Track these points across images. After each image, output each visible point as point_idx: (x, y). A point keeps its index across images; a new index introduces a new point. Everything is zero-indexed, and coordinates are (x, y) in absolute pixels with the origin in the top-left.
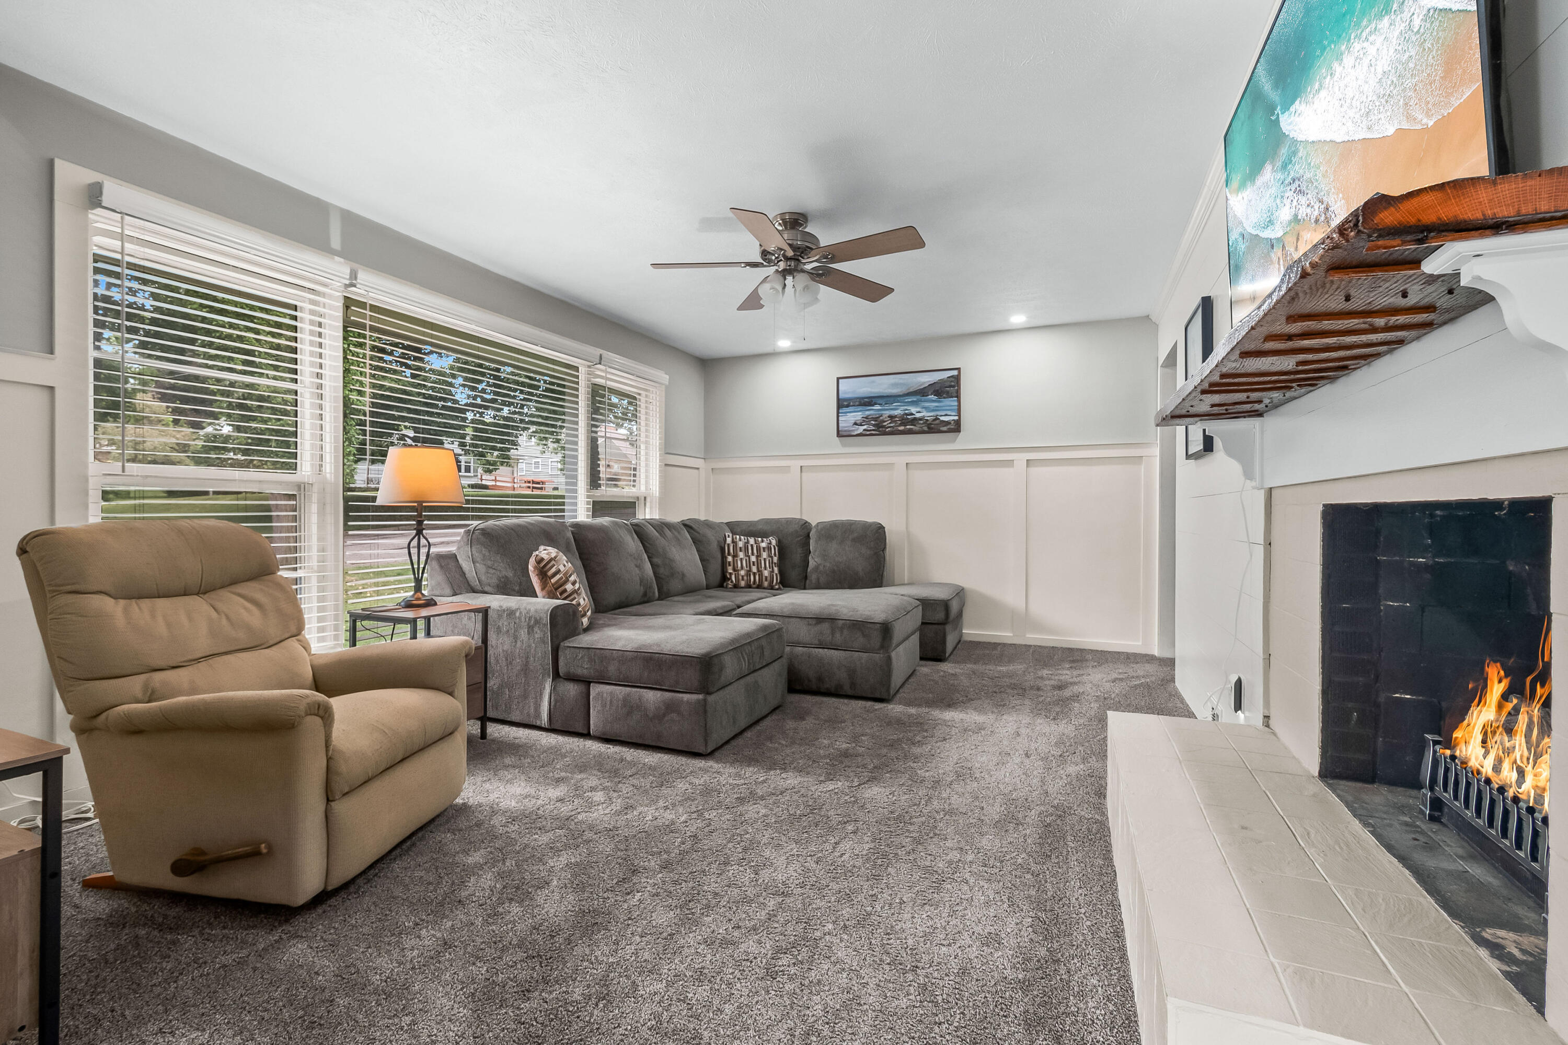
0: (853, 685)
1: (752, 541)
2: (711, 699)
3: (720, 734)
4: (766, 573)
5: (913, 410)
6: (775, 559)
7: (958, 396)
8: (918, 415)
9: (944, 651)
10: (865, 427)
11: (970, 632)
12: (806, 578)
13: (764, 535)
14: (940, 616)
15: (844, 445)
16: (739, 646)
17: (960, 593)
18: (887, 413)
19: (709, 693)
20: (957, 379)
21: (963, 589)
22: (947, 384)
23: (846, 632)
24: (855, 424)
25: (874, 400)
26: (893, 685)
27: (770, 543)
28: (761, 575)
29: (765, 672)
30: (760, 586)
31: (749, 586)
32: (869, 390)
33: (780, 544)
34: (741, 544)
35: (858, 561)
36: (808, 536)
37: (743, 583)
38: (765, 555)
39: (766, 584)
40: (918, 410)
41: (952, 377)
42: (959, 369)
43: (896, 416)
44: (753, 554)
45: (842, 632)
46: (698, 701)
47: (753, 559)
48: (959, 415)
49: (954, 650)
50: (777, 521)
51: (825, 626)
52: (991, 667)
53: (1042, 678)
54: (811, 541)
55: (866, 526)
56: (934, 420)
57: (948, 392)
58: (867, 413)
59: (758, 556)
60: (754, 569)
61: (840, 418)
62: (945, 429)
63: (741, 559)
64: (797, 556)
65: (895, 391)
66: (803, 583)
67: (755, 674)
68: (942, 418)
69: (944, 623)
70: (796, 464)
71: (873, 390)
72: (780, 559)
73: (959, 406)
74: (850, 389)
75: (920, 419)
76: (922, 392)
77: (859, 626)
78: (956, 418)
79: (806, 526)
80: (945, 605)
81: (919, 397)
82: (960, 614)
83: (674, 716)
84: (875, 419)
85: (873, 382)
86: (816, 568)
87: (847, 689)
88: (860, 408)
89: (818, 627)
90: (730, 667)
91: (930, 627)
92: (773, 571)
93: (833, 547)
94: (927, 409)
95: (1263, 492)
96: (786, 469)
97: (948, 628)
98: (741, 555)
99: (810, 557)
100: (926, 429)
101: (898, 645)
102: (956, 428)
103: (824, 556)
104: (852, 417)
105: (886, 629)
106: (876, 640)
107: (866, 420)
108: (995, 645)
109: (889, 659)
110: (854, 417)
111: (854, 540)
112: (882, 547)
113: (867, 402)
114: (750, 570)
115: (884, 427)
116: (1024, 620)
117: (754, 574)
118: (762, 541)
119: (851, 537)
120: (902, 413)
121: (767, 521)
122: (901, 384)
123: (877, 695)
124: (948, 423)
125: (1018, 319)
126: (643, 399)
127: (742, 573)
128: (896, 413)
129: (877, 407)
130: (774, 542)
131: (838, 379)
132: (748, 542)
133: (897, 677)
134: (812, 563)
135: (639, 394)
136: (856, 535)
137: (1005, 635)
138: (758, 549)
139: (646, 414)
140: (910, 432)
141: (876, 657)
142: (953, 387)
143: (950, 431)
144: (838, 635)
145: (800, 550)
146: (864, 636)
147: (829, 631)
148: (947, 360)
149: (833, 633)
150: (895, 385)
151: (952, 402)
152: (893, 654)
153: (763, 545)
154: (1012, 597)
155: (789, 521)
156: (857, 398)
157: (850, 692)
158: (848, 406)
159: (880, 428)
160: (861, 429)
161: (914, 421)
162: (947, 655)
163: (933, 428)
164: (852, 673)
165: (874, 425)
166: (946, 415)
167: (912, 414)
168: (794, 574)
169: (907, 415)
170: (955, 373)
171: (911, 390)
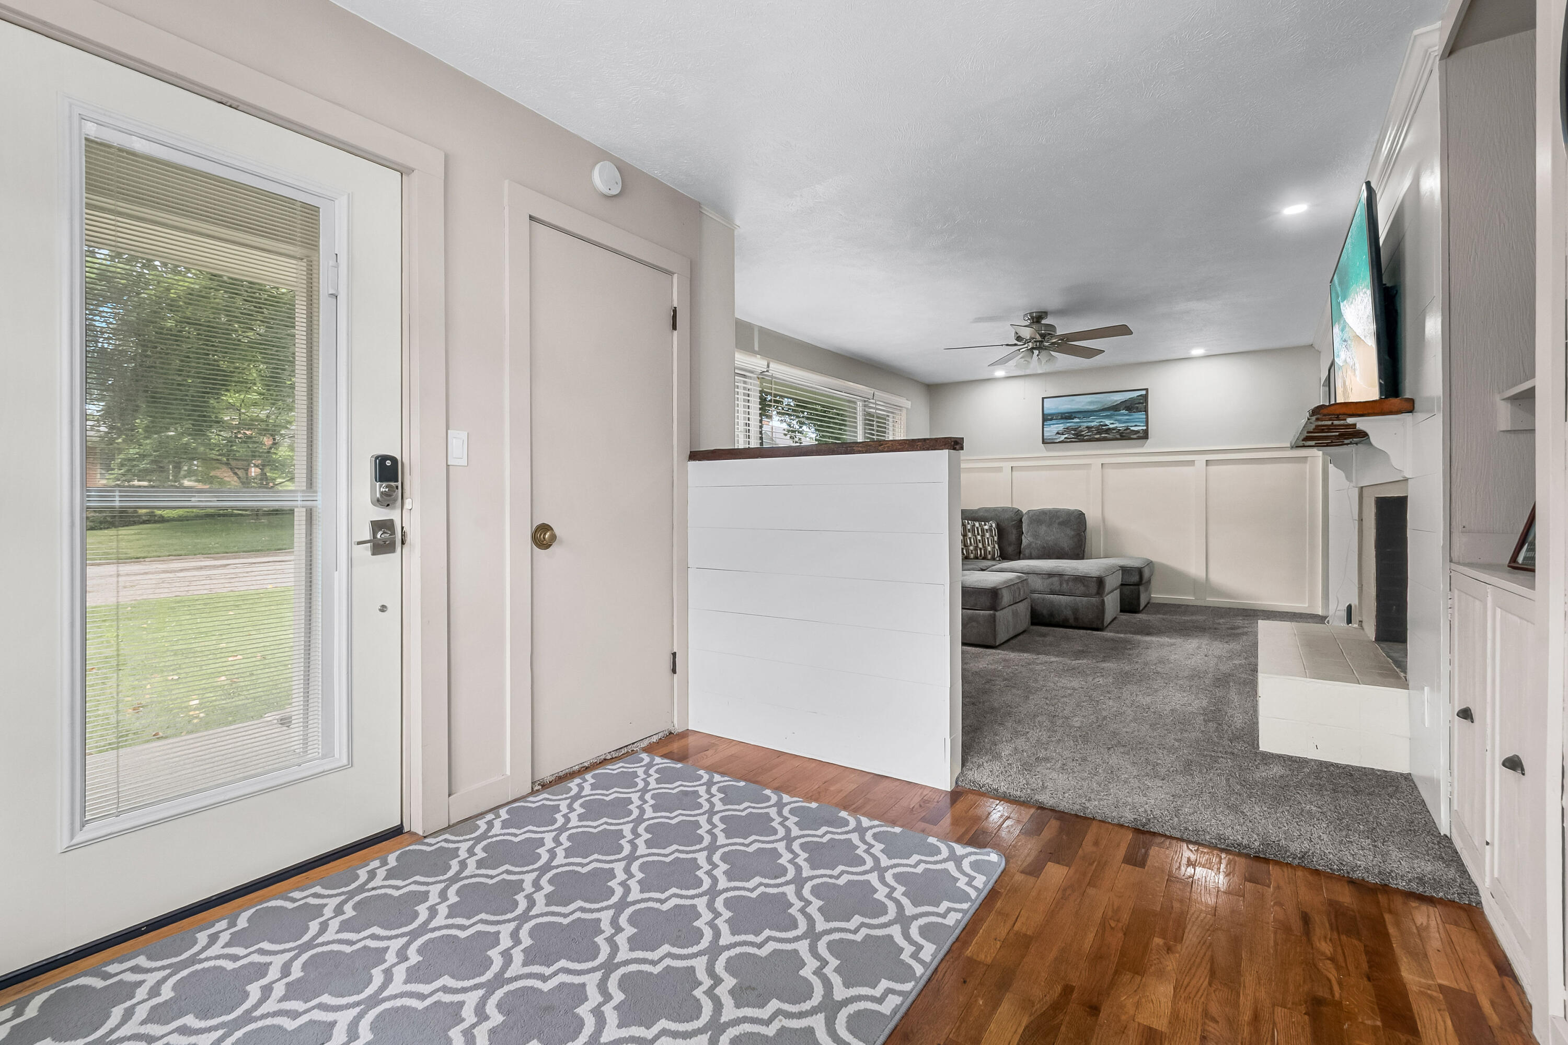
0: (1076, 619)
1: (977, 524)
2: (998, 613)
3: (1002, 636)
4: (989, 549)
5: (1107, 422)
6: (996, 538)
7: (1146, 411)
8: (1111, 426)
9: (1139, 605)
10: (1066, 436)
11: (1158, 595)
12: (1020, 552)
13: (986, 520)
14: (1135, 579)
15: (1047, 450)
16: (1010, 586)
17: (1150, 564)
18: (1086, 424)
19: (996, 610)
20: (1146, 397)
21: (1152, 562)
22: (1137, 401)
23: (1070, 584)
24: (1058, 433)
25: (1074, 415)
26: (1105, 620)
27: (991, 526)
28: (985, 550)
29: (1020, 604)
30: (985, 558)
31: (976, 558)
32: (1069, 406)
33: (998, 526)
34: (969, 527)
35: (1064, 539)
36: (1021, 521)
37: (972, 556)
38: (988, 535)
39: (989, 557)
40: (1112, 422)
41: (1141, 395)
42: (1147, 390)
43: (1092, 427)
44: (978, 534)
45: (1068, 584)
46: (990, 615)
47: (979, 538)
48: (1147, 425)
49: (1146, 606)
50: (995, 510)
51: (1055, 579)
52: (1177, 617)
53: (1219, 624)
54: (1024, 525)
55: (1069, 513)
56: (1125, 430)
57: (1137, 408)
58: (1068, 425)
59: (983, 536)
60: (980, 545)
61: (1045, 429)
62: (1135, 436)
63: (970, 538)
64: (1013, 537)
65: (1091, 407)
66: (1018, 555)
67: (1016, 605)
68: (1132, 428)
69: (1139, 583)
70: (1007, 466)
71: (1073, 407)
72: (999, 538)
73: (1147, 418)
74: (1052, 406)
75: (1113, 429)
76: (1115, 408)
77: (1080, 579)
78: (1145, 428)
79: (1018, 512)
80: (1140, 571)
81: (1112, 412)
82: (1149, 581)
83: (974, 624)
84: (1075, 430)
85: (1073, 400)
86: (1030, 545)
87: (1072, 621)
88: (1062, 421)
89: (1050, 580)
90: (1006, 598)
91: (1128, 587)
92: (994, 547)
93: (1043, 529)
94: (1120, 421)
95: (1357, 489)
96: (999, 469)
97: (1142, 588)
98: (970, 535)
99: (1023, 537)
100: (1118, 436)
101: (1108, 594)
102: (1145, 435)
103: (1036, 536)
104: (1053, 429)
105: (1100, 582)
106: (1093, 590)
107: (1067, 430)
108: (1179, 606)
109: (1103, 601)
110: (1057, 428)
111: (1060, 524)
112: (1084, 529)
113: (1067, 416)
114: (977, 546)
115: (1082, 435)
116: (1204, 586)
117: (980, 549)
118: (985, 525)
119: (1057, 521)
120: (1098, 424)
121: (987, 510)
122: (1096, 402)
123: (1094, 626)
124: (1138, 432)
125: (1197, 352)
126: (891, 420)
127: (971, 548)
128: (1092, 424)
129: (1077, 420)
130: (994, 525)
131: (1043, 399)
132: (974, 525)
133: (1108, 617)
134: (1025, 541)
135: (888, 416)
136: (1061, 519)
137: (1188, 598)
138: (983, 530)
139: (893, 430)
140: (1105, 439)
141: (1094, 600)
142: (1142, 403)
143: (1139, 438)
144: (1065, 585)
145: (1014, 531)
146: (1084, 586)
147: (1058, 583)
148: (1136, 382)
149: (1061, 584)
150: (1091, 403)
151: (1142, 415)
152: (1105, 599)
153: (986, 527)
154: (1194, 568)
155: (1004, 510)
156: (1059, 413)
157: (1074, 624)
158: (1051, 420)
159: (1079, 437)
160: (1063, 438)
161: (1108, 431)
162: (1141, 608)
163: (1124, 436)
164: (1075, 611)
165: (1073, 434)
166: (1136, 426)
167: (1107, 425)
168: (1010, 550)
169: (1102, 426)
170: (1144, 392)
171: (1106, 407)
